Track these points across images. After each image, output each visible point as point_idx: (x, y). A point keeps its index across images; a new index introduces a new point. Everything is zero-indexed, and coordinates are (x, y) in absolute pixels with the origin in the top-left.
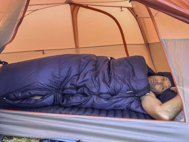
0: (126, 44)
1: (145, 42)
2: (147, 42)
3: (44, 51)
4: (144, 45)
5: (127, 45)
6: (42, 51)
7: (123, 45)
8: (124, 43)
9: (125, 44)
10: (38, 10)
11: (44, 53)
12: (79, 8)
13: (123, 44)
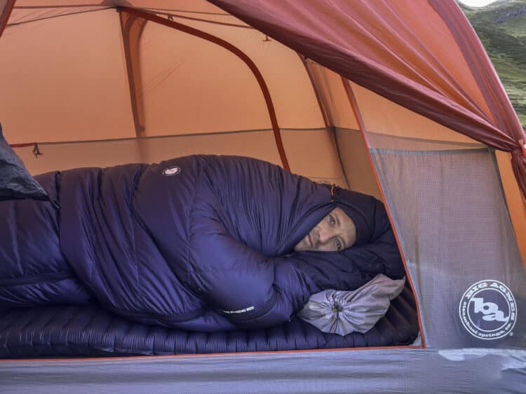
0: (278, 129)
1: (326, 125)
2: (330, 123)
3: (39, 146)
4: (323, 131)
5: (281, 132)
6: (33, 147)
7: (272, 131)
8: (273, 127)
9: (276, 129)
10: (17, 24)
11: (39, 153)
12: (145, 23)
13: (271, 127)
